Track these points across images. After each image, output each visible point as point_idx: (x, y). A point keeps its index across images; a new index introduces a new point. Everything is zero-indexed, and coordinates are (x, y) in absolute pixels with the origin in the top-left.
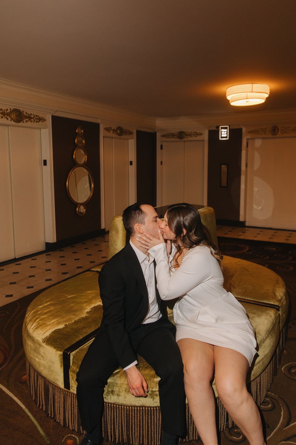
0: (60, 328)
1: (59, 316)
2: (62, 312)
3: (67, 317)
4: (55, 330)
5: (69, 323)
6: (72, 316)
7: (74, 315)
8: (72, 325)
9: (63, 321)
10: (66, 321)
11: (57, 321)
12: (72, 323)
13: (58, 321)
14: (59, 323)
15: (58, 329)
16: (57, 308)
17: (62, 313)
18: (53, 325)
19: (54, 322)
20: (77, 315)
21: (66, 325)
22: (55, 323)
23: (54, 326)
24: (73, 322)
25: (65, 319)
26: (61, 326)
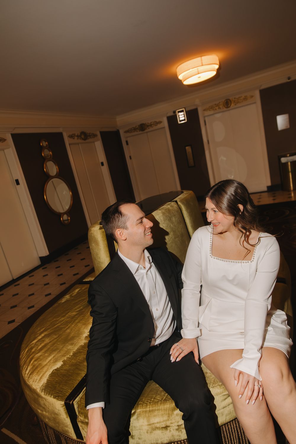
0: (57, 368)
1: (55, 350)
2: (59, 343)
3: (65, 349)
4: (52, 371)
5: (67, 358)
6: (70, 347)
7: (72, 344)
8: (70, 359)
9: (60, 355)
10: (63, 356)
11: (54, 357)
12: (71, 357)
13: (55, 358)
14: (56, 361)
15: (55, 370)
16: (53, 339)
17: (59, 345)
18: (50, 365)
19: (51, 360)
20: (75, 344)
21: (64, 361)
22: (52, 361)
23: (50, 366)
24: (71, 354)
25: (62, 352)
26: (59, 364)
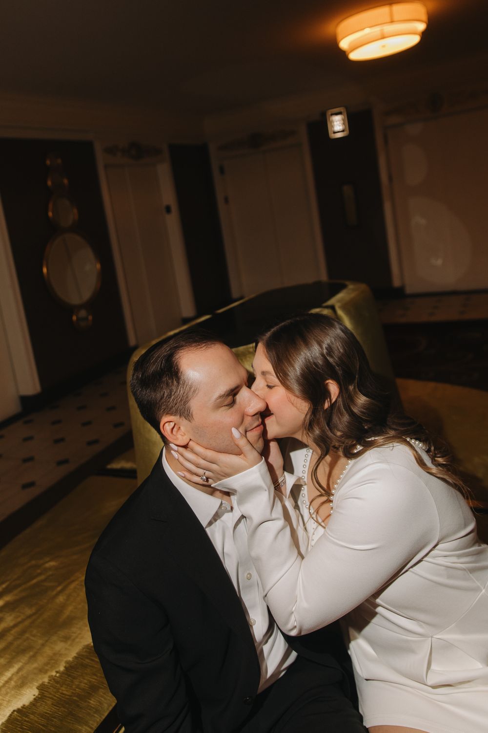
0: (24, 707)
1: (23, 651)
2: (35, 632)
3: (48, 651)
4: (11, 715)
5: (52, 678)
6: (60, 646)
7: (66, 639)
8: (57, 682)
9: (35, 668)
10: (42, 671)
11: (20, 670)
12: (60, 677)
13: (20, 674)
14: (22, 684)
15: (18, 711)
16: (23, 617)
17: (34, 636)
18: (7, 694)
19: (10, 679)
20: (74, 640)
21: (42, 688)
22: (13, 683)
23: (7, 698)
24: (62, 669)
25: (41, 660)
26: (28, 695)
